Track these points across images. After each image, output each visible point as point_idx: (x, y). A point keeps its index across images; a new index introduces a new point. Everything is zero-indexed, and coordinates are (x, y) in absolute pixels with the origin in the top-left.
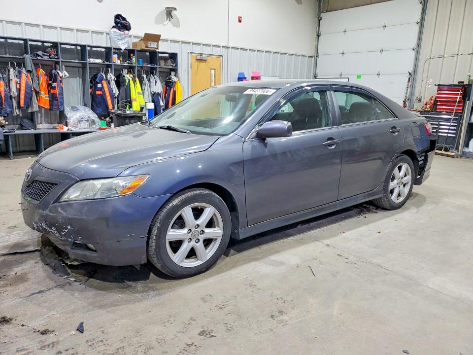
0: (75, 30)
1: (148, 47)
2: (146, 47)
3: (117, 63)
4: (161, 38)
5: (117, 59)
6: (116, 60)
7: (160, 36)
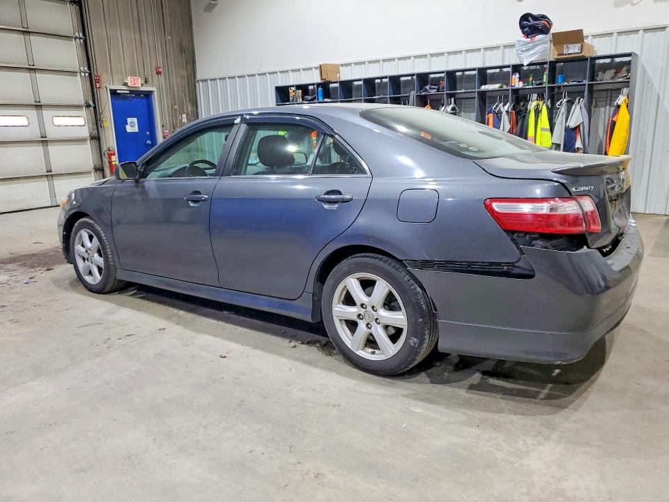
0: (482, 50)
1: (563, 54)
2: (559, 55)
3: (517, 87)
4: (585, 33)
5: (517, 80)
6: (516, 83)
7: (581, 31)
